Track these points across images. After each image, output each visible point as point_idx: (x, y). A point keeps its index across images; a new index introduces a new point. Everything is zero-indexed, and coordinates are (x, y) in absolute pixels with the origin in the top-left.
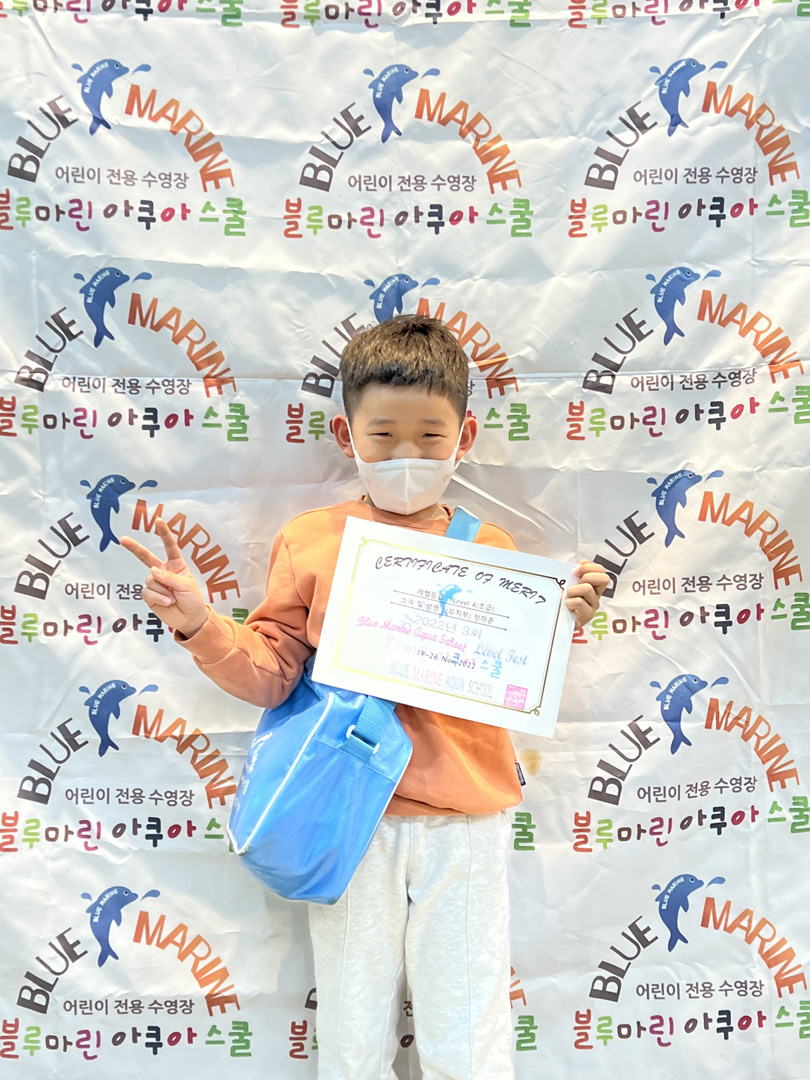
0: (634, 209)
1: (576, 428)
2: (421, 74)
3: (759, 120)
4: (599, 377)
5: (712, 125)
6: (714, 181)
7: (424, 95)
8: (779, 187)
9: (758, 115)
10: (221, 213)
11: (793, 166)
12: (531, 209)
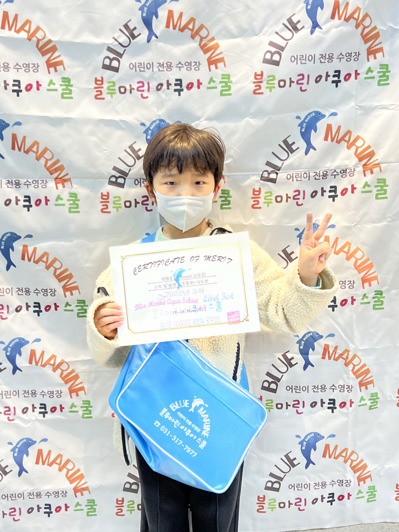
0: (290, 79)
1: (256, 203)
3: (363, 23)
4: (269, 174)
5: (336, 28)
6: (335, 61)
7: (170, 14)
8: (373, 63)
9: (363, 19)
10: (59, 86)
11: (381, 50)
12: (231, 80)
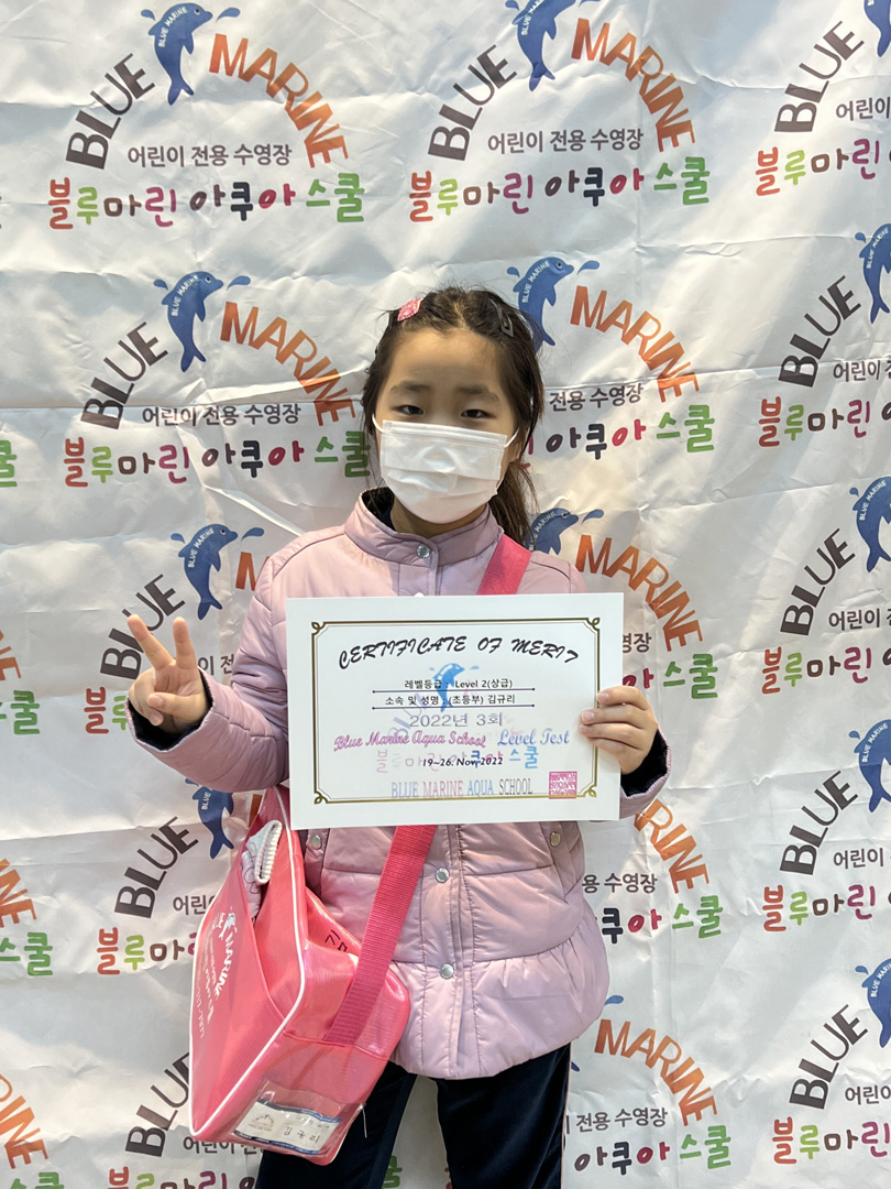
2: (215, 15)
3: (643, 69)
6: (589, 148)
7: (221, 41)
8: (670, 154)
11: (686, 126)
12: (360, 187)
